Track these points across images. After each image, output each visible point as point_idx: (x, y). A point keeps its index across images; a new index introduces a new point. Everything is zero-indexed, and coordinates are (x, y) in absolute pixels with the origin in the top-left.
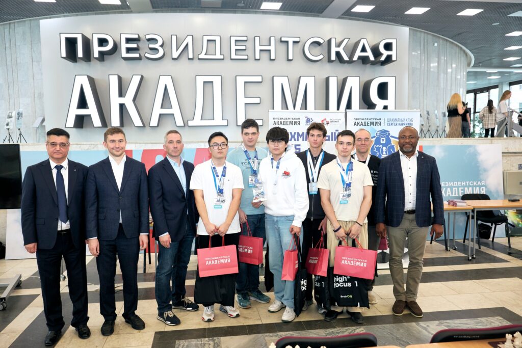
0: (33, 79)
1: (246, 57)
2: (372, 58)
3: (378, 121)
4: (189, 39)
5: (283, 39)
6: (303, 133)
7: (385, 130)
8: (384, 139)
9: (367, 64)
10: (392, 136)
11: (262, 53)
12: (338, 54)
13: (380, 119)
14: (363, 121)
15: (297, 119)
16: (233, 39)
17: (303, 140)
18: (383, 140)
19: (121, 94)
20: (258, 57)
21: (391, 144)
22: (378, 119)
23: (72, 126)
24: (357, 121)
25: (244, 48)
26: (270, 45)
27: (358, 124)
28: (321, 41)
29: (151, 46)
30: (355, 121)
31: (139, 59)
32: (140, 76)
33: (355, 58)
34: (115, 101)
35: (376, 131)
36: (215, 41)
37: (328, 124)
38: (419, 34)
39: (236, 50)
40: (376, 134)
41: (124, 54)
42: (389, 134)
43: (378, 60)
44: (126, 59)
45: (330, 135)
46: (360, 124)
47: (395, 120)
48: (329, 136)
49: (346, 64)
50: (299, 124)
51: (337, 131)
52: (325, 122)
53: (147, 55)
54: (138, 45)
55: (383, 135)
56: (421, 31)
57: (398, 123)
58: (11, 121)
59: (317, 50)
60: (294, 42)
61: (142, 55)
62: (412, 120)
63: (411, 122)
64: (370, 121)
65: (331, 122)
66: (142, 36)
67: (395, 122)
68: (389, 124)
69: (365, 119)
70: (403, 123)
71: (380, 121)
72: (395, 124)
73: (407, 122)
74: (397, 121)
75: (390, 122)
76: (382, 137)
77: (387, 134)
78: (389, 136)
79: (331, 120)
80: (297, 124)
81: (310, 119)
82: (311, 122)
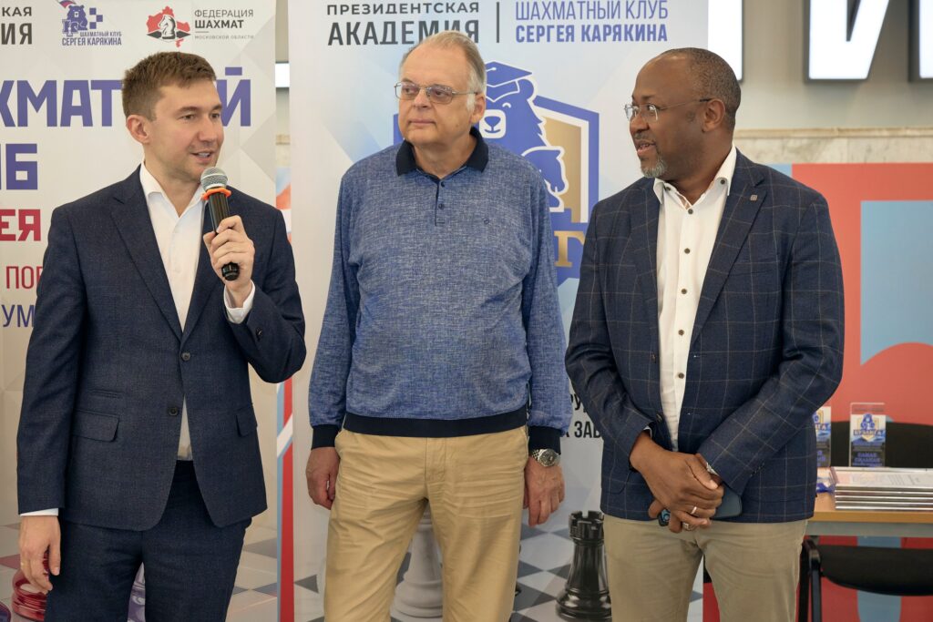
3: (463, 17)
6: (50, 87)
8: (499, 114)
10: (541, 102)
13: (475, 7)
14: (379, 20)
15: (17, 11)
17: (51, 122)
18: (493, 121)
21: (543, 144)
22: (462, 7)
24: (342, 20)
27: (352, 33)
30: (334, 18)
37: (181, 35)
42: (528, 88)
46: (361, 34)
47: (559, 10)
50: (28, 37)
51: (230, 71)
52: (165, 27)
55: (494, 93)
57: (578, 24)
63: (657, 21)
64: (416, 17)
65: (199, 25)
67: (561, 22)
68: (523, 34)
69: (392, 9)
70: (605, 27)
71: (473, 16)
72: (559, 33)
73: (630, 21)
74: (574, 15)
75: (535, 22)
76: (490, 106)
77: (513, 87)
78: (530, 101)
79: (198, 13)
80: (18, 37)
81: (87, 10)
82: (93, 26)
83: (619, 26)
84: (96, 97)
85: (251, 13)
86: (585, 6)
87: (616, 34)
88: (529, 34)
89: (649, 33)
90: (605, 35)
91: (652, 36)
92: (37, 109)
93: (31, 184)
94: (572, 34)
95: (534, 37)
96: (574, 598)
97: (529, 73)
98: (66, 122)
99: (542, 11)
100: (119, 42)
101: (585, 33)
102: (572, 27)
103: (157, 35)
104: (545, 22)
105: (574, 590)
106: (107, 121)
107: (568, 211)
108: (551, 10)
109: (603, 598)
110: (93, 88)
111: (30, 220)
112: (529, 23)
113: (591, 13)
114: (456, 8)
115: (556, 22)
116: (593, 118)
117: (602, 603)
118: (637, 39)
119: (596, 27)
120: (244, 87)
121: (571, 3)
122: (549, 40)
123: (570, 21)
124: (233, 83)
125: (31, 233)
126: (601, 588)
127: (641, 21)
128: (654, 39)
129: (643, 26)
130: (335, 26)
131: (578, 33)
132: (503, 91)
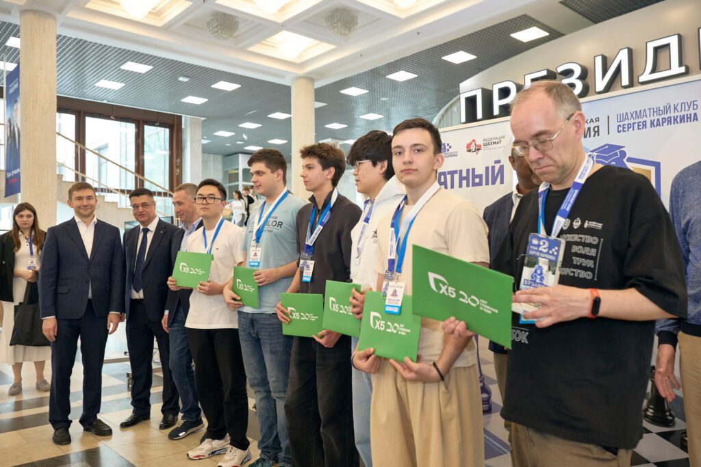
3: (592, 125)
7: (611, 146)
10: (630, 160)
13: (598, 120)
22: (592, 121)
35: (587, 150)
36: (668, 45)
42: (623, 154)
45: (483, 172)
47: (638, 114)
48: (480, 176)
51: (496, 162)
52: (473, 147)
55: (606, 159)
57: (648, 120)
62: (693, 105)
63: (692, 112)
65: (485, 145)
67: (639, 120)
68: (621, 129)
70: (663, 119)
71: (597, 124)
72: (639, 126)
73: (677, 114)
74: (646, 116)
75: (627, 122)
77: (616, 154)
78: (625, 160)
79: (484, 140)
81: (446, 145)
82: (448, 150)
83: (670, 117)
84: (449, 177)
85: (504, 137)
86: (652, 110)
87: (668, 121)
88: (624, 128)
89: (687, 118)
90: (663, 123)
91: (689, 120)
94: (646, 125)
95: (626, 129)
96: (651, 411)
97: (624, 147)
99: (630, 116)
100: (457, 155)
101: (652, 123)
102: (645, 122)
103: (470, 151)
104: (632, 122)
105: (651, 406)
106: (452, 187)
108: (634, 116)
109: (668, 414)
110: (448, 174)
112: (623, 123)
113: (655, 113)
114: (588, 122)
115: (637, 121)
116: (657, 165)
117: (667, 416)
118: (681, 122)
119: (658, 120)
120: (501, 169)
121: (645, 110)
122: (633, 129)
123: (645, 119)
124: (497, 167)
126: (666, 408)
127: (682, 113)
128: (691, 121)
129: (684, 115)
131: (648, 124)
132: (611, 156)
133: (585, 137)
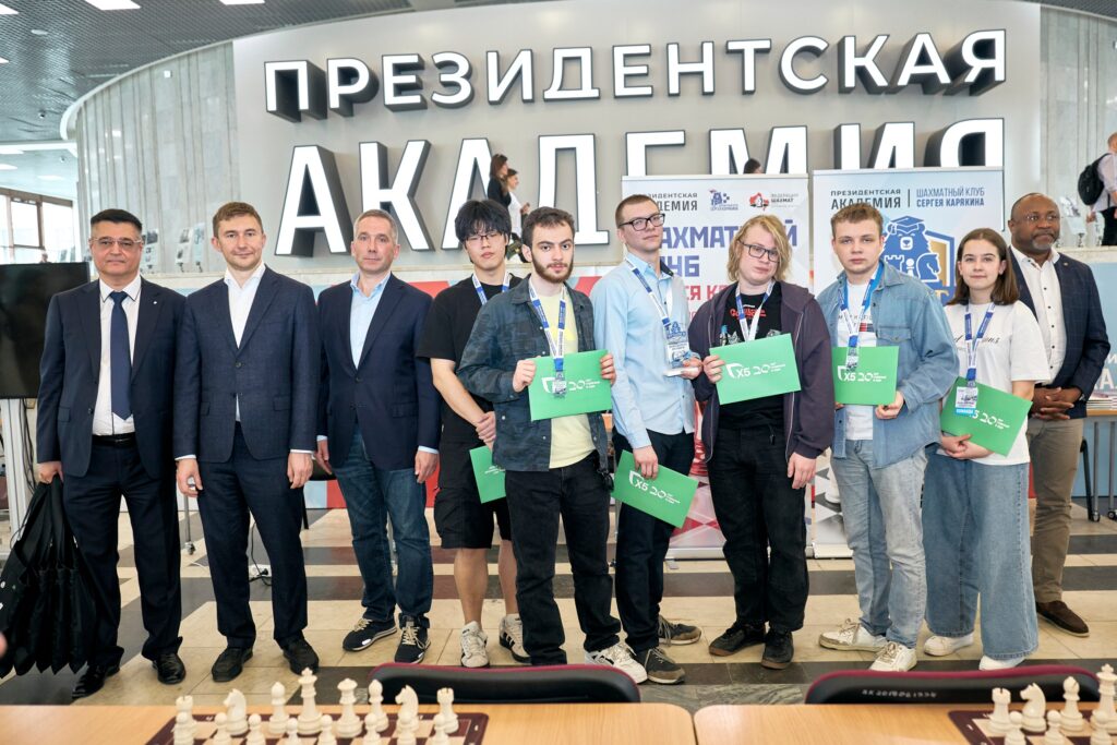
0: (231, 163)
1: (648, 91)
2: (944, 78)
3: (893, 196)
4: (524, 60)
5: (732, 46)
7: (910, 218)
8: (910, 239)
9: (934, 93)
10: (928, 233)
11: (684, 78)
12: (861, 73)
13: (899, 191)
15: (690, 195)
16: (619, 53)
17: (706, 245)
18: (907, 242)
19: (385, 183)
20: (674, 89)
21: (928, 251)
22: (893, 192)
23: (289, 251)
24: (838, 198)
25: (643, 70)
26: (702, 62)
28: (821, 45)
29: (446, 78)
30: (834, 197)
31: (422, 106)
32: (423, 143)
33: (903, 80)
34: (372, 197)
36: (579, 58)
37: (765, 206)
38: (1073, 21)
39: (626, 76)
40: (889, 229)
41: (390, 98)
42: (922, 227)
43: (960, 82)
44: (395, 108)
47: (937, 192)
49: (883, 95)
50: (695, 207)
52: (758, 201)
53: (437, 98)
54: (418, 78)
55: (907, 230)
56: (1079, 15)
57: (945, 199)
58: (186, 248)
59: (812, 66)
60: (758, 52)
61: (428, 99)
62: (980, 191)
63: (979, 197)
64: (872, 196)
65: (773, 201)
66: (426, 58)
67: (937, 198)
68: (920, 203)
69: (861, 193)
70: (957, 200)
71: (898, 195)
73: (968, 197)
75: (925, 198)
76: (904, 235)
77: (916, 227)
78: (924, 233)
79: (773, 195)
80: (691, 207)
81: (722, 195)
82: (725, 202)
83: (963, 199)
85: (797, 195)
86: (948, 190)
87: (962, 202)
88: (923, 203)
89: (976, 202)
90: (957, 203)
91: (978, 203)
92: (699, 239)
93: (696, 274)
94: (942, 203)
95: (925, 204)
97: (923, 221)
98: (712, 246)
99: (928, 192)
100: (737, 209)
101: (948, 202)
102: (942, 200)
103: (754, 205)
104: (930, 198)
107: (941, 281)
110: (725, 230)
111: (695, 291)
112: (923, 198)
113: (951, 194)
114: (890, 192)
116: (952, 240)
118: (971, 204)
120: (794, 230)
123: (941, 197)
125: (696, 297)
127: (972, 197)
129: (973, 199)
130: (835, 201)
131: (945, 203)
132: (910, 229)
133: (886, 206)
